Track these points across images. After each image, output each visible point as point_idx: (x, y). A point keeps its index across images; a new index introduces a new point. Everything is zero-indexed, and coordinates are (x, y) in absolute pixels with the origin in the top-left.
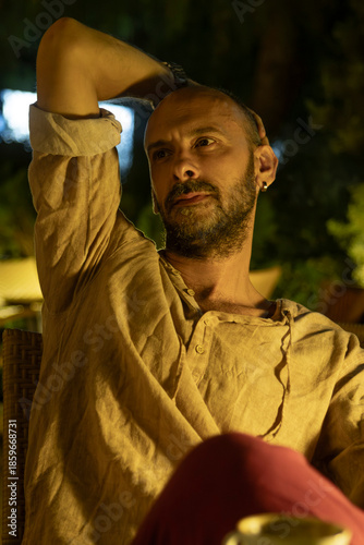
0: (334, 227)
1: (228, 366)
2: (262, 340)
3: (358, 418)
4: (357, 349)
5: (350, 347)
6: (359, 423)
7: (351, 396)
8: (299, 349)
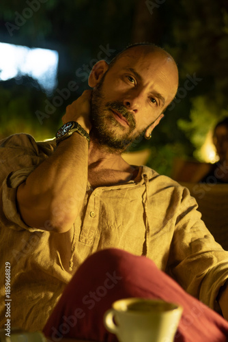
0: (182, 124)
1: (111, 222)
2: (131, 199)
3: (190, 241)
4: (188, 197)
5: (184, 196)
6: (190, 244)
7: (185, 227)
8: (152, 202)
